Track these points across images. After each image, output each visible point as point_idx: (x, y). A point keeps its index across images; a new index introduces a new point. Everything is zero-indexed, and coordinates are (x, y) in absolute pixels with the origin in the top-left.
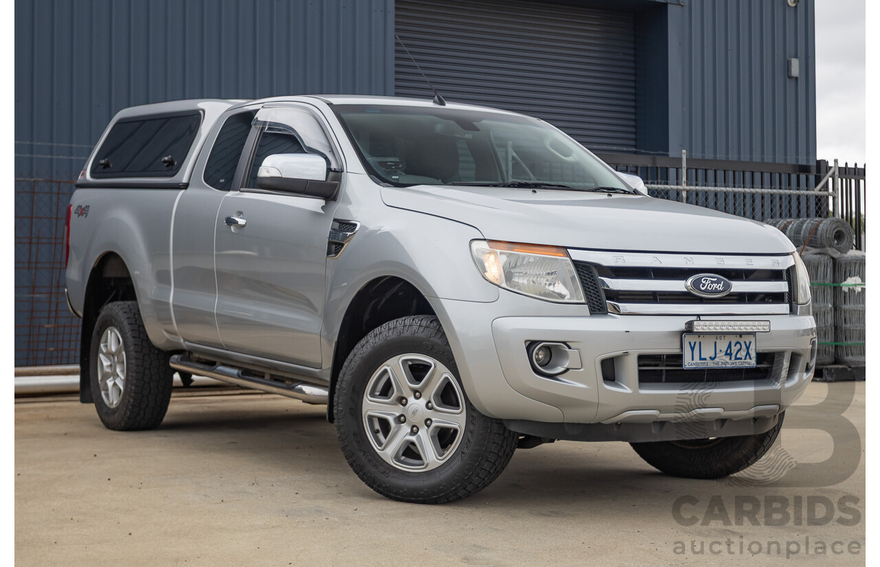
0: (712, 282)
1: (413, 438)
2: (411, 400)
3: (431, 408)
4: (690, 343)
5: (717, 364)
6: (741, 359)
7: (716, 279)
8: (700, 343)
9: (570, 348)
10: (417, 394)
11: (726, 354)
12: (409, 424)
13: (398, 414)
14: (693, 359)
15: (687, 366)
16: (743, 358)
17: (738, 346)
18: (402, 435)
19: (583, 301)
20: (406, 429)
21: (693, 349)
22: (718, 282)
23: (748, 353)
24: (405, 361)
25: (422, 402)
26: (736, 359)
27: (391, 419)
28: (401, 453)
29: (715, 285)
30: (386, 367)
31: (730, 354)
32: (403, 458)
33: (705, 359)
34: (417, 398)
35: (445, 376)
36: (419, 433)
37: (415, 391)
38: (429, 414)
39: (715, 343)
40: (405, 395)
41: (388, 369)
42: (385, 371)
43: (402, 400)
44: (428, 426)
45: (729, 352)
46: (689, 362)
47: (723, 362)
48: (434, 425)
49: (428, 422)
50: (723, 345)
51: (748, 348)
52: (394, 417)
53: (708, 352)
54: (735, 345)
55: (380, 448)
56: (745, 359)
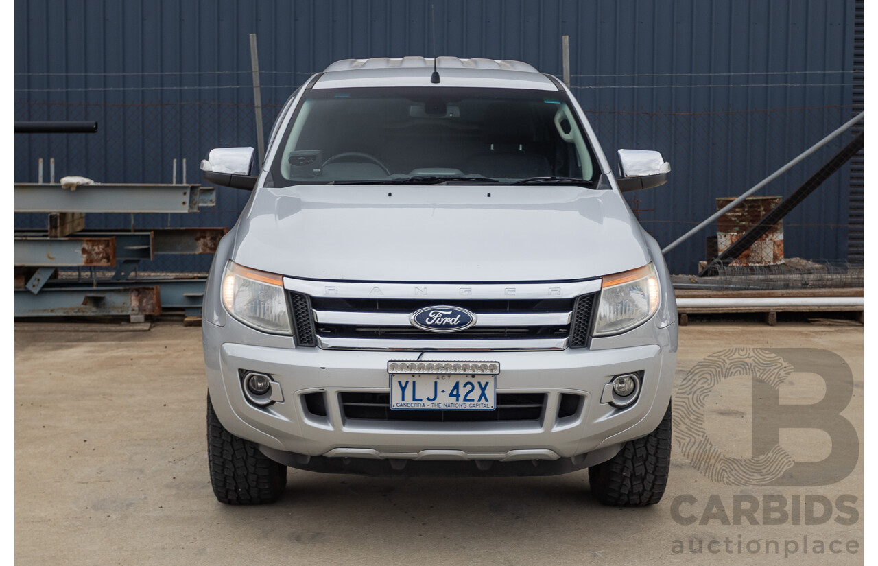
0: (444, 316)
4: (400, 383)
5: (439, 405)
6: (473, 400)
7: (450, 312)
8: (414, 383)
9: (273, 380)
11: (451, 395)
14: (403, 400)
15: (396, 407)
16: (476, 399)
17: (469, 387)
19: (290, 332)
21: (403, 389)
22: (454, 314)
23: (483, 395)
26: (465, 400)
29: (447, 319)
31: (458, 396)
33: (421, 400)
39: (436, 383)
45: (455, 393)
46: (396, 403)
47: (445, 402)
50: (446, 386)
51: (483, 389)
53: (425, 391)
54: (465, 386)
56: (479, 400)
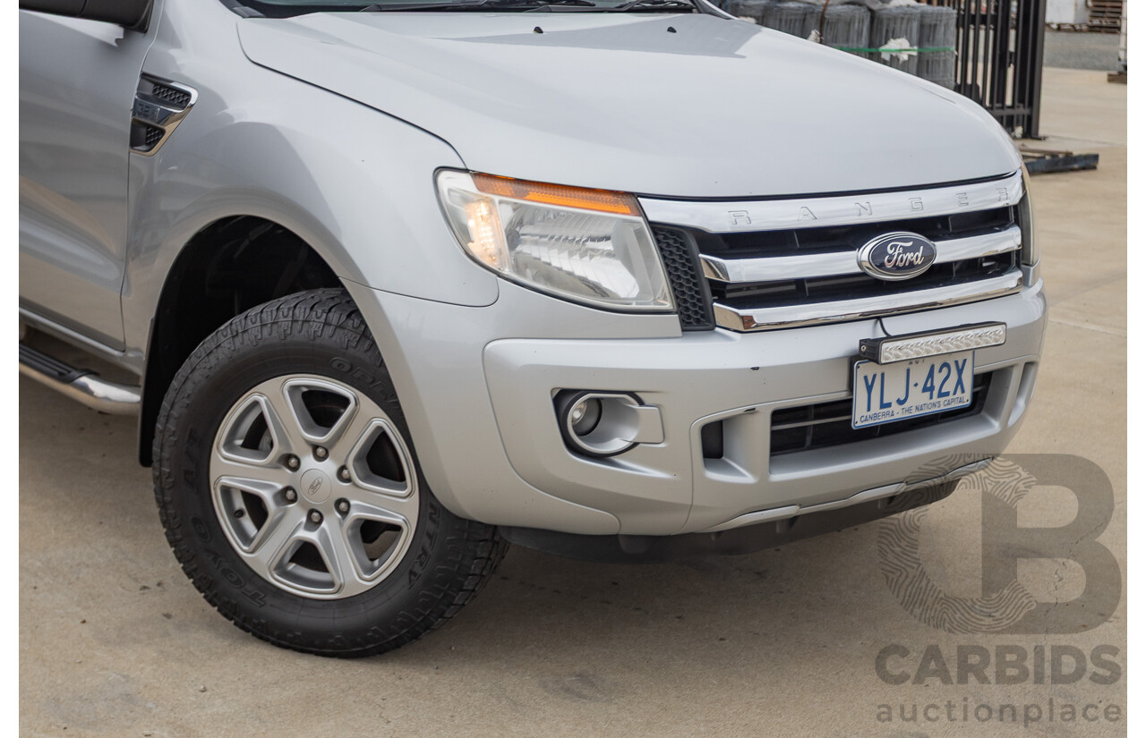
0: (906, 250)
1: (313, 536)
2: (308, 462)
3: (349, 480)
4: (866, 378)
5: (909, 410)
6: (947, 394)
7: (910, 244)
8: (883, 375)
9: (641, 403)
10: (320, 452)
11: (925, 389)
12: (304, 505)
13: (280, 486)
14: (869, 410)
15: (859, 424)
16: (952, 393)
17: (945, 370)
18: (291, 527)
19: (668, 305)
20: (297, 514)
21: (869, 388)
22: (914, 249)
23: (960, 382)
24: (294, 389)
25: (329, 467)
26: (941, 395)
27: (267, 496)
28: (288, 557)
29: (910, 255)
30: (256, 397)
31: (931, 389)
32: (292, 567)
33: (889, 405)
34: (320, 459)
35: (377, 422)
36: (324, 525)
37: (315, 447)
38: (343, 489)
39: (908, 371)
40: (294, 451)
41: (262, 400)
42: (256, 404)
43: (289, 461)
44: (344, 514)
45: (929, 385)
46: (861, 416)
47: (920, 403)
48: (354, 514)
49: (342, 506)
50: (919, 376)
51: (960, 372)
52: (274, 491)
53: (894, 391)
54: (940, 371)
55: (245, 548)
56: (955, 393)
